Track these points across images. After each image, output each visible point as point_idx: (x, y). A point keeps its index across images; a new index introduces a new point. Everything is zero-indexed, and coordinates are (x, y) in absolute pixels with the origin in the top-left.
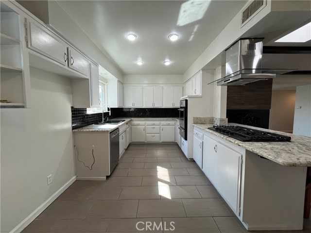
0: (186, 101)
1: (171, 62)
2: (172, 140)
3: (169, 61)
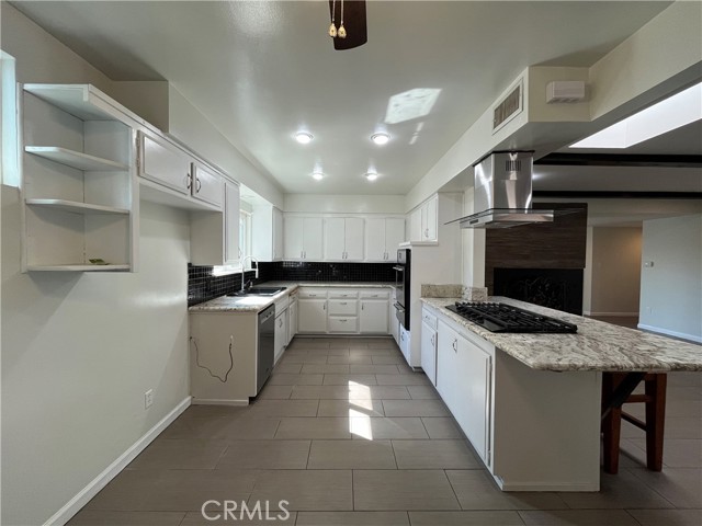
0: (408, 251)
3: (375, 172)
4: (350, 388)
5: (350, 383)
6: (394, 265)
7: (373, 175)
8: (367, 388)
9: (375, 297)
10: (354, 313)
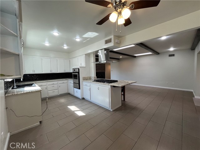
0: (79, 69)
1: (68, 47)
2: (66, 92)
3: (66, 46)
4: (69, 108)
5: (68, 107)
6: (72, 73)
7: (65, 47)
8: (74, 106)
9: (64, 83)
10: (57, 88)
